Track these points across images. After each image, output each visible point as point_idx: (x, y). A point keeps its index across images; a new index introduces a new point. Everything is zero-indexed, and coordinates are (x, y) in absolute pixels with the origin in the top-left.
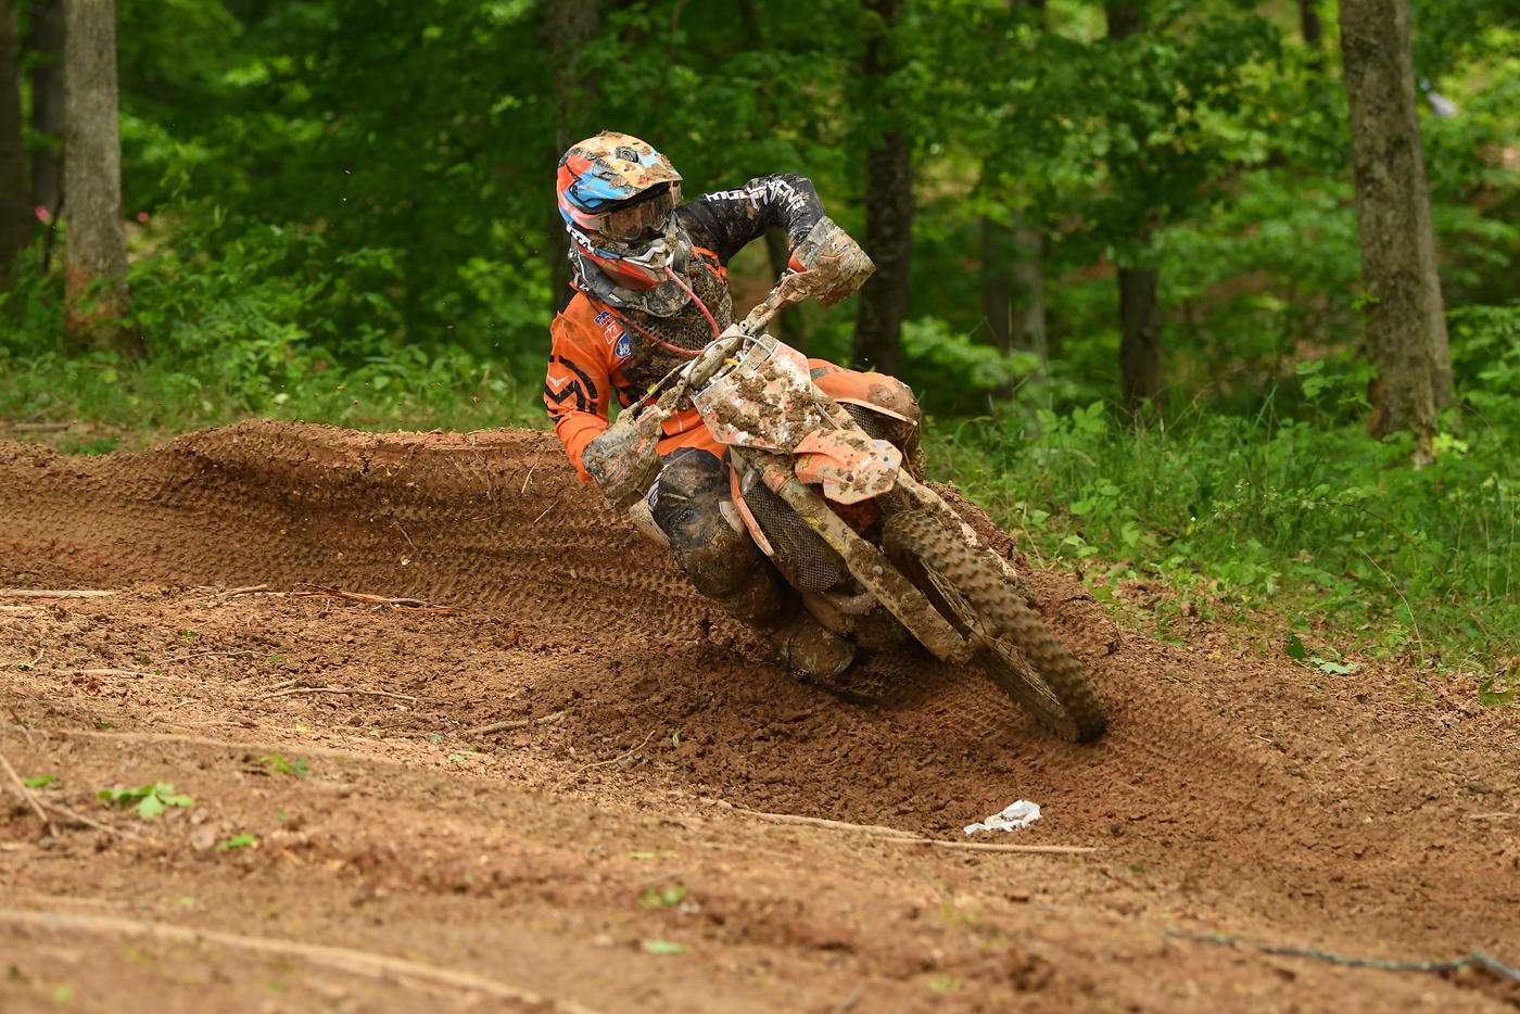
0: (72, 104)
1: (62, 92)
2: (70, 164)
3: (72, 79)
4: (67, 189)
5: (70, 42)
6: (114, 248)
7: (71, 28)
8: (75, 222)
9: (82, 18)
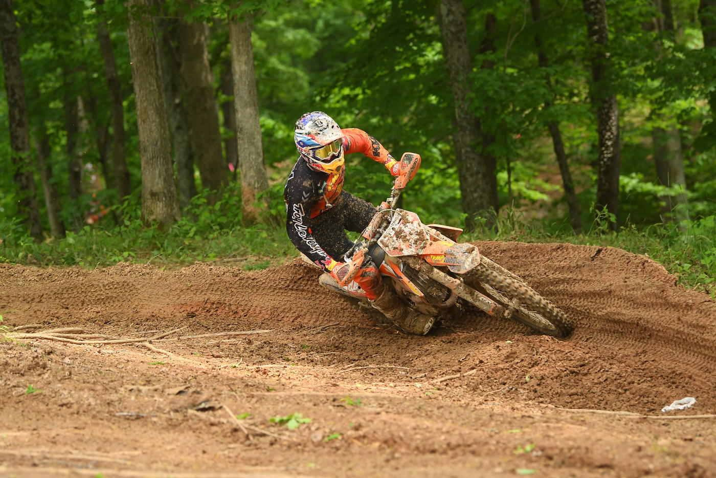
0: (239, 115)
1: (235, 111)
2: (240, 142)
3: (238, 105)
4: (239, 153)
5: (236, 88)
6: (262, 179)
7: (236, 82)
8: (244, 167)
9: (241, 77)
